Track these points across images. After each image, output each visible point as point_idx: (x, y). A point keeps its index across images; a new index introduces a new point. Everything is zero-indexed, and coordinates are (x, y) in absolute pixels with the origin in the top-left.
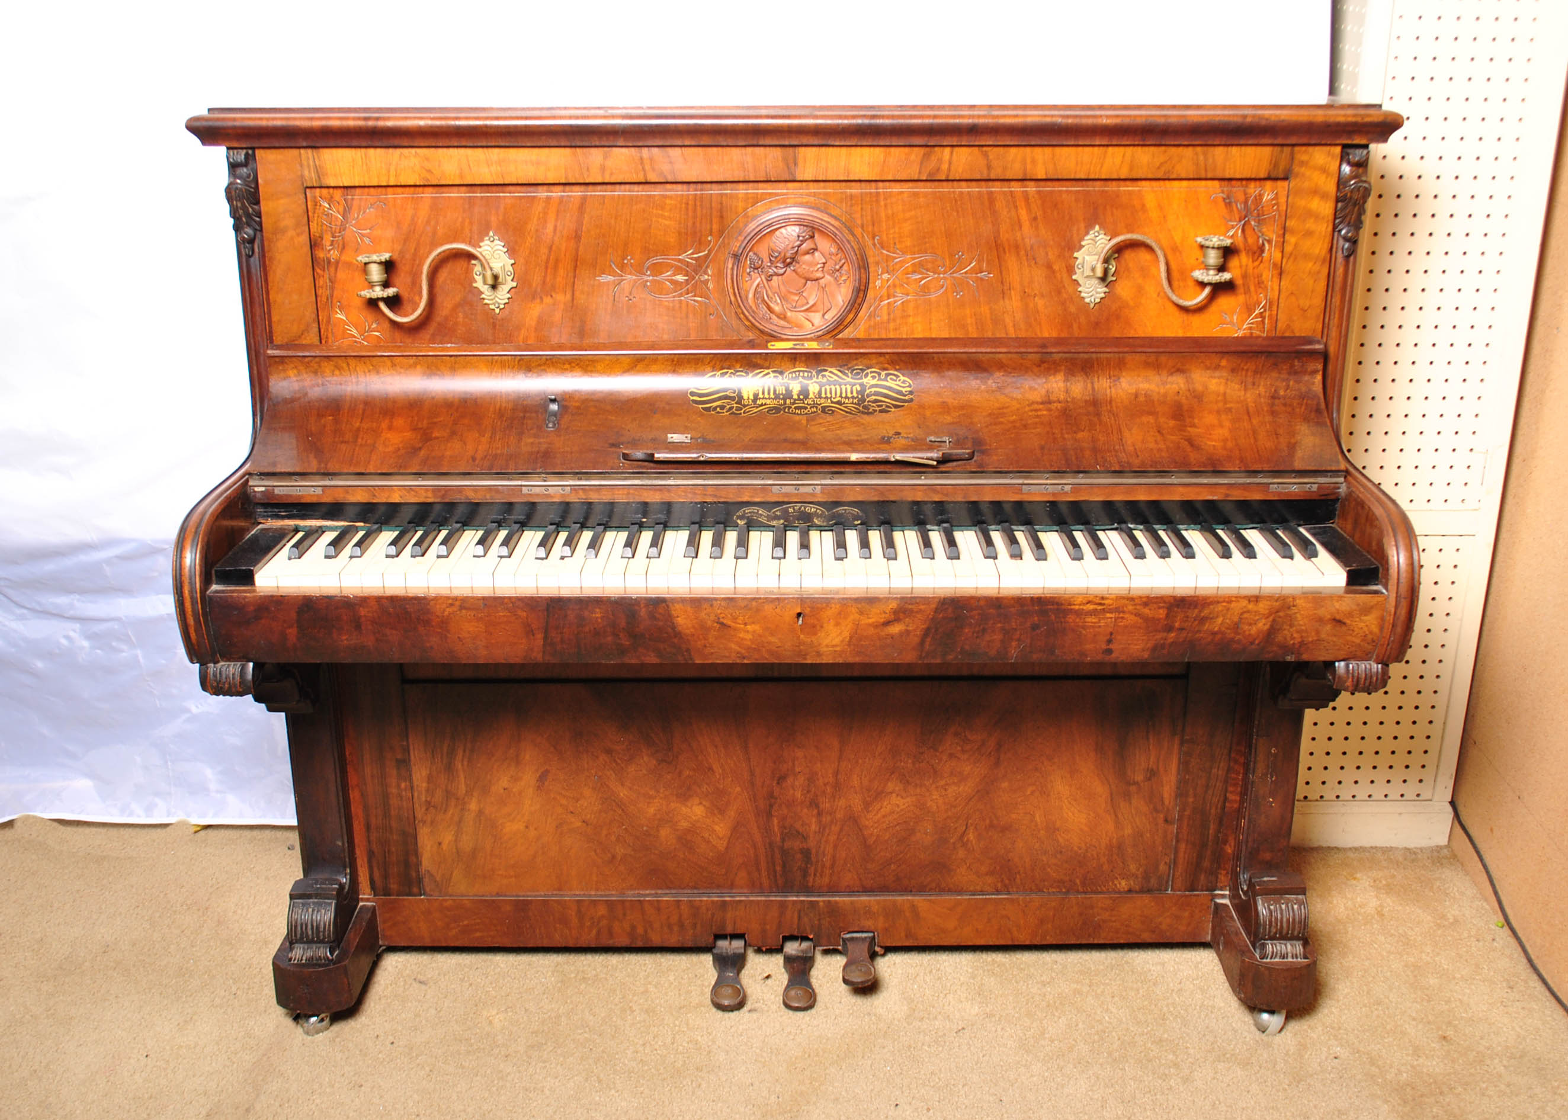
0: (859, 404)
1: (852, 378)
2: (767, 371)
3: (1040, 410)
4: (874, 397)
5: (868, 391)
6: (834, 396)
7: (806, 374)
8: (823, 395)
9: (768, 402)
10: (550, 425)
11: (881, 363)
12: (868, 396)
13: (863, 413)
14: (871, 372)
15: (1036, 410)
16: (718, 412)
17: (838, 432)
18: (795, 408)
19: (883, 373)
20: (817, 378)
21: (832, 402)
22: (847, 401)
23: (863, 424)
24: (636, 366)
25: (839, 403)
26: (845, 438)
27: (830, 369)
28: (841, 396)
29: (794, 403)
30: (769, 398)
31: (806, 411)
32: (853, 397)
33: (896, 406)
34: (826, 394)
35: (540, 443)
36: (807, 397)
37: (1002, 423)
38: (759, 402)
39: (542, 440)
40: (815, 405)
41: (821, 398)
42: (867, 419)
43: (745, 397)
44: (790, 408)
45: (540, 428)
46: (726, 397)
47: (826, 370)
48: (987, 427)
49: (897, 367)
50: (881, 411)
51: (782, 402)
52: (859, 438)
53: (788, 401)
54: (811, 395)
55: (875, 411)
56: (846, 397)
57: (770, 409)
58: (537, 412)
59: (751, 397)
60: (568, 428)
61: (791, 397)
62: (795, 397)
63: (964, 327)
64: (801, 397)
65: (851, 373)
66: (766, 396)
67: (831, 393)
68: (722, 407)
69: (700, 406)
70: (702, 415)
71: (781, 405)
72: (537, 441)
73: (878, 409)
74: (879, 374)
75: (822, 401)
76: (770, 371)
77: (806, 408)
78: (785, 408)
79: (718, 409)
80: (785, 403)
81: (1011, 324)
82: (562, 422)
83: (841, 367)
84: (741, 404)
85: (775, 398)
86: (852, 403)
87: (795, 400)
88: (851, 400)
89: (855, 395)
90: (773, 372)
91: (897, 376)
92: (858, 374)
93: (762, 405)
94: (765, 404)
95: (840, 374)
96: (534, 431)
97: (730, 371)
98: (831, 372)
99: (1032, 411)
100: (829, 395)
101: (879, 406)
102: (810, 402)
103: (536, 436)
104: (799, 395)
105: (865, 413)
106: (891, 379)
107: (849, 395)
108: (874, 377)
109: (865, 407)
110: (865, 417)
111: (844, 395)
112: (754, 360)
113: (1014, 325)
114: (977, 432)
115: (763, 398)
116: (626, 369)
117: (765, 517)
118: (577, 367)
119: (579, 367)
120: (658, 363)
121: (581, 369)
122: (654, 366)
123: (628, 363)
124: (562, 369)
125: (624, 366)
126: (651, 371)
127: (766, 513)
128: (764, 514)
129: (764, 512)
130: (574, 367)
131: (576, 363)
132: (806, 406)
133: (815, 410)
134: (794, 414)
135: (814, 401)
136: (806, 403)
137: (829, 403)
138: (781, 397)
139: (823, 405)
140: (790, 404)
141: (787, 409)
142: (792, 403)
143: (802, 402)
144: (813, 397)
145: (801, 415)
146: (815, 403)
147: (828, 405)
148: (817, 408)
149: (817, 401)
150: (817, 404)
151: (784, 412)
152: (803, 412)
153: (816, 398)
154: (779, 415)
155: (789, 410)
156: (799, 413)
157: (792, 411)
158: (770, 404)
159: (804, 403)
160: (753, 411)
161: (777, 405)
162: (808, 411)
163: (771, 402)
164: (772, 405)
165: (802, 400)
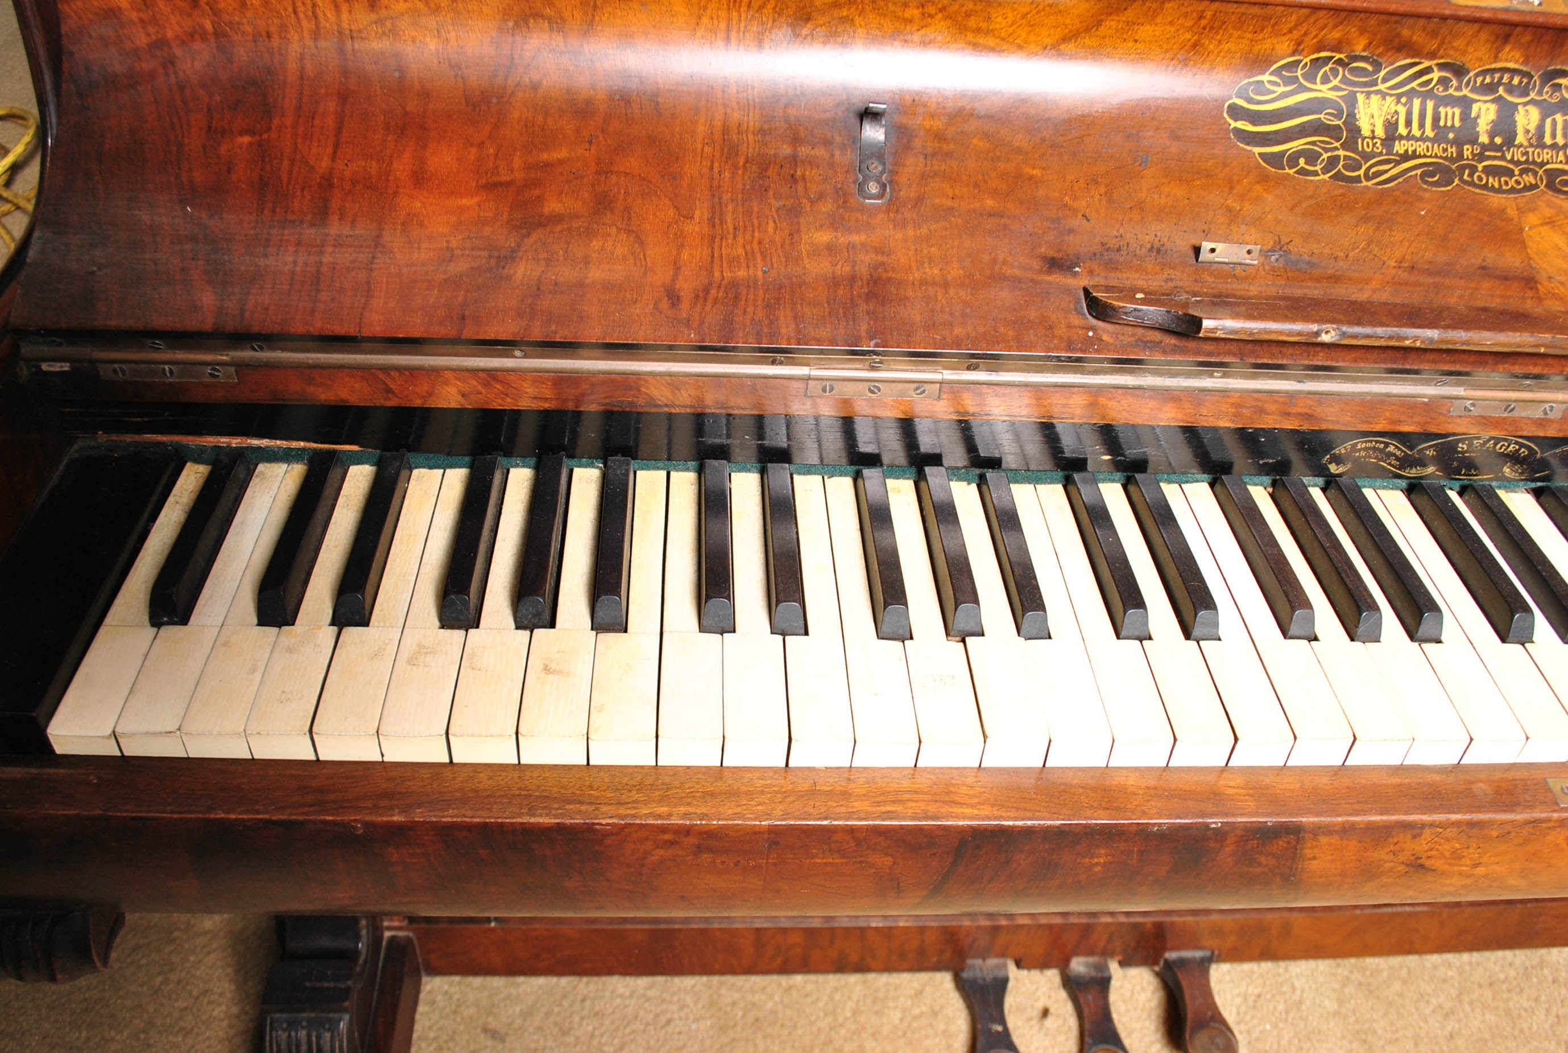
2: (1426, 64)
8: (1548, 140)
9: (1421, 147)
10: (873, 188)
16: (1303, 172)
18: (1489, 171)
20: (1540, 93)
24: (1099, 24)
29: (1481, 157)
30: (1423, 139)
31: (1512, 183)
34: (1554, 136)
35: (850, 247)
36: (1510, 141)
38: (1399, 147)
39: (856, 238)
40: (1529, 167)
41: (1542, 145)
43: (1366, 131)
44: (1473, 169)
45: (842, 196)
46: (1318, 128)
51: (1453, 150)
53: (1467, 151)
54: (1520, 139)
57: (1430, 171)
58: (827, 143)
59: (1380, 132)
60: (919, 201)
61: (1474, 141)
62: (1484, 139)
64: (1498, 140)
66: (1416, 132)
68: (1312, 157)
69: (1257, 150)
71: (1451, 160)
72: (843, 239)
75: (1546, 155)
76: (1432, 63)
77: (1510, 173)
78: (1462, 169)
79: (1302, 161)
80: (1461, 155)
82: (903, 179)
84: (1355, 150)
85: (1434, 140)
87: (1484, 147)
90: (1442, 67)
93: (1406, 157)
94: (1415, 156)
96: (827, 207)
97: (1338, 56)
102: (1519, 156)
103: (835, 223)
104: (1492, 135)
112: (1406, 33)
115: (1409, 137)
116: (1070, 31)
117: (1397, 458)
118: (940, 15)
119: (945, 18)
120: (1158, 20)
121: (949, 22)
122: (1148, 27)
123: (1079, 16)
124: (898, 18)
125: (1068, 21)
126: (1136, 41)
127: (1402, 451)
128: (1398, 453)
129: (1399, 449)
130: (931, 16)
131: (940, 6)
132: (1511, 166)
133: (1534, 182)
134: (1485, 187)
135: (1527, 153)
136: (1509, 157)
137: (1561, 162)
138: (1451, 136)
139: (1548, 166)
140: (1473, 159)
141: (1467, 172)
142: (1476, 155)
143: (1499, 154)
144: (1525, 143)
145: (1499, 191)
146: (1531, 159)
147: (1560, 166)
148: (1535, 173)
149: (1533, 153)
150: (1534, 162)
151: (1461, 179)
152: (1506, 183)
153: (1531, 145)
154: (1450, 188)
155: (1471, 175)
156: (1496, 185)
157: (1480, 179)
158: (1425, 156)
159: (1503, 158)
160: (1386, 171)
161: (1441, 157)
162: (1518, 182)
163: (1428, 151)
164: (1431, 156)
165: (1498, 148)
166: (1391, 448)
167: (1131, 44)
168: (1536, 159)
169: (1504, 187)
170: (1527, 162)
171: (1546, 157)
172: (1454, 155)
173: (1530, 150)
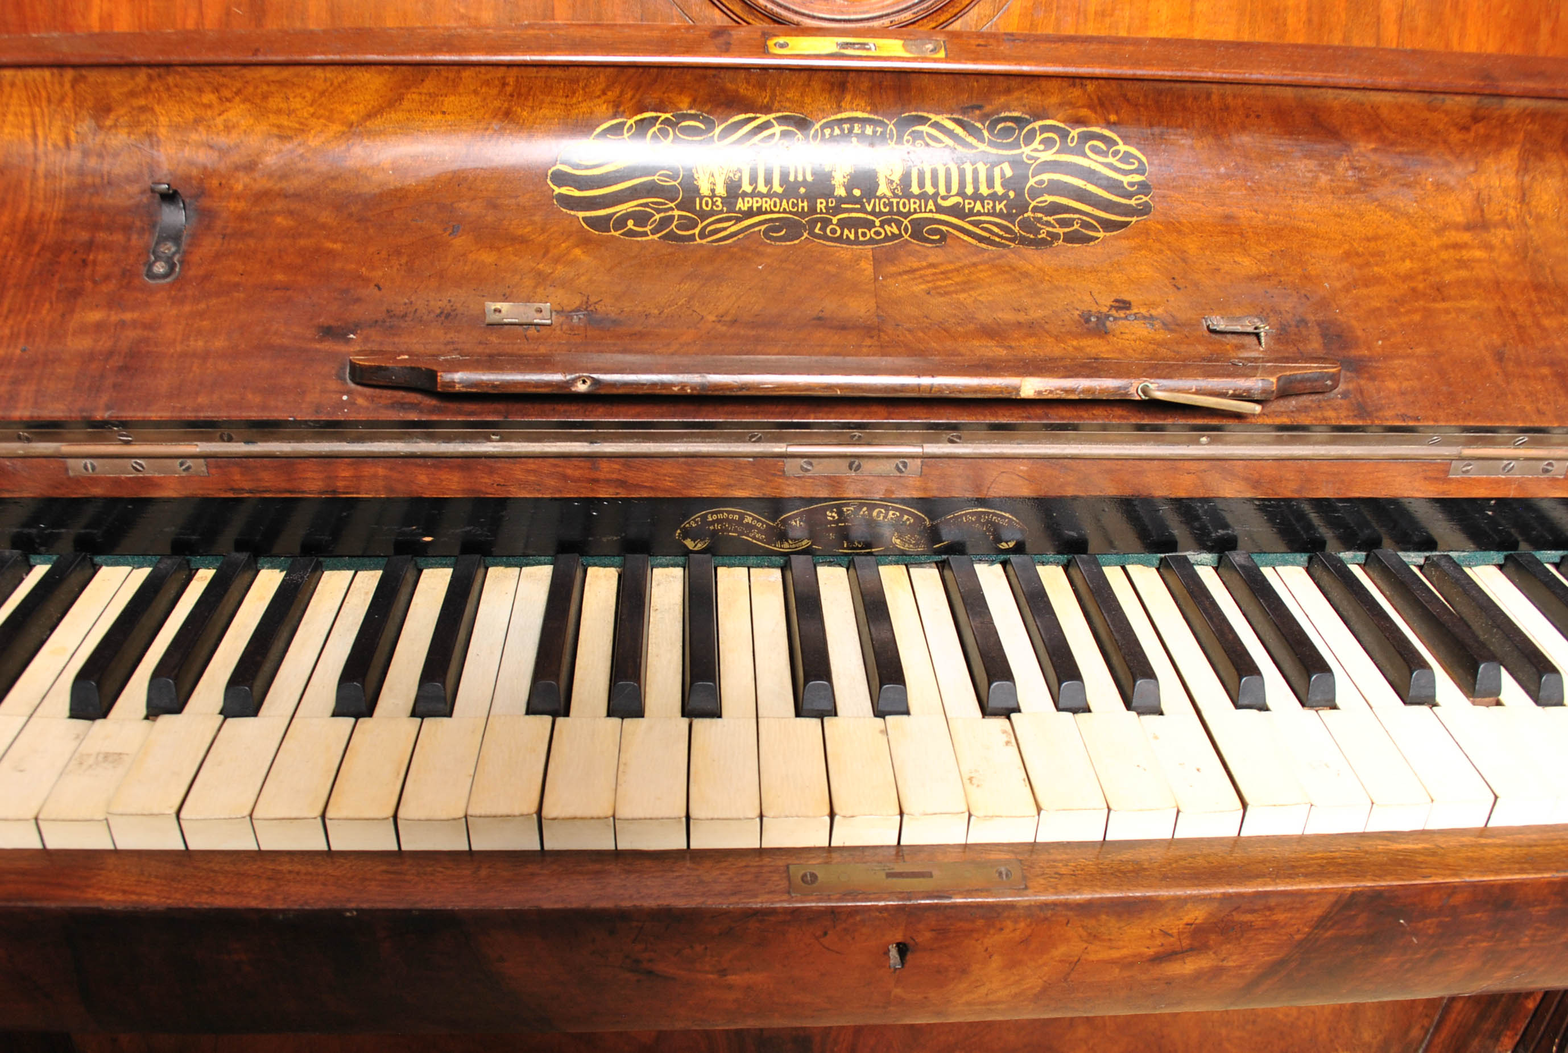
0: (1009, 216)
1: (991, 144)
2: (763, 118)
3: (1463, 246)
4: (1050, 199)
5: (1032, 182)
6: (942, 191)
7: (869, 130)
8: (915, 190)
9: (767, 204)
10: (160, 268)
11: (1072, 104)
12: (1034, 193)
13: (1023, 241)
14: (1044, 129)
15: (1457, 246)
16: (631, 233)
17: (962, 296)
18: (843, 224)
19: (1074, 133)
20: (900, 140)
21: (940, 209)
22: (978, 206)
23: (1026, 275)
24: (401, 98)
25: (956, 211)
26: (984, 316)
27: (934, 118)
28: (961, 193)
29: (837, 210)
30: (770, 195)
31: (870, 234)
32: (994, 197)
33: (1108, 225)
34: (921, 184)
35: (122, 324)
36: (870, 192)
37: (1379, 280)
38: (742, 205)
39: (128, 316)
40: (892, 217)
41: (909, 196)
42: (1034, 259)
43: (705, 190)
44: (826, 222)
45: (127, 277)
46: (651, 190)
47: (923, 120)
48: (1347, 289)
49: (1113, 118)
50: (1070, 238)
51: (805, 205)
52: (1022, 317)
53: (821, 205)
54: (883, 189)
55: (1055, 237)
56: (977, 196)
57: (774, 226)
58: (127, 229)
59: (721, 190)
60: (207, 277)
61: (828, 193)
62: (841, 192)
63: (1276, 15)
64: (857, 193)
65: (991, 129)
66: (762, 188)
67: (935, 184)
68: (641, 218)
69: (581, 214)
70: (585, 241)
71: (802, 214)
72: (114, 317)
73: (1061, 231)
74: (1064, 135)
75: (913, 204)
76: (771, 117)
77: (870, 225)
78: (813, 223)
79: (630, 223)
80: (813, 210)
81: (1394, 16)
82: (196, 258)
83: (964, 111)
84: (692, 210)
85: (783, 196)
86: (993, 214)
87: (840, 200)
88: (989, 205)
89: (999, 190)
90: (782, 120)
91: (1109, 142)
92: (1007, 132)
93: (750, 213)
94: (760, 212)
95: (959, 130)
96: (111, 286)
97: (664, 116)
98: (936, 125)
99: (1447, 247)
100: (930, 190)
101: (1063, 223)
102: (881, 206)
103: (113, 302)
104: (849, 189)
105: (1031, 243)
106: (1094, 149)
107: (984, 191)
108: (1048, 143)
109: (1027, 225)
110: (1030, 252)
111: (969, 190)
112: (730, 86)
113: (1401, 18)
114: (1324, 304)
115: (752, 195)
116: (373, 107)
117: (760, 531)
118: (237, 99)
119: (245, 100)
120: (461, 90)
121: (248, 105)
122: (452, 98)
123: (377, 91)
124: (197, 104)
125: (368, 97)
126: (444, 113)
127: (763, 523)
128: (759, 525)
129: (759, 521)
130: (228, 100)
131: (234, 90)
132: (870, 217)
133: (896, 232)
134: (840, 239)
135: (891, 204)
136: (869, 209)
137: (931, 211)
138: (802, 190)
139: (915, 216)
140: (827, 213)
141: (819, 225)
142: (832, 208)
143: (858, 206)
144: (889, 194)
145: (857, 242)
146: (895, 209)
147: (930, 215)
148: (899, 224)
149: (898, 203)
150: (899, 213)
151: (812, 233)
152: (864, 235)
153: (895, 196)
154: (796, 242)
155: (822, 229)
156: (852, 237)
157: (833, 231)
158: (772, 212)
159: (863, 210)
160: (725, 229)
161: (790, 213)
162: (877, 233)
163: (775, 206)
164: (779, 212)
165: (857, 200)
166: (748, 520)
167: (439, 116)
168: (902, 209)
169: (861, 239)
170: (891, 212)
171: (913, 206)
172: (806, 209)
173: (895, 201)
